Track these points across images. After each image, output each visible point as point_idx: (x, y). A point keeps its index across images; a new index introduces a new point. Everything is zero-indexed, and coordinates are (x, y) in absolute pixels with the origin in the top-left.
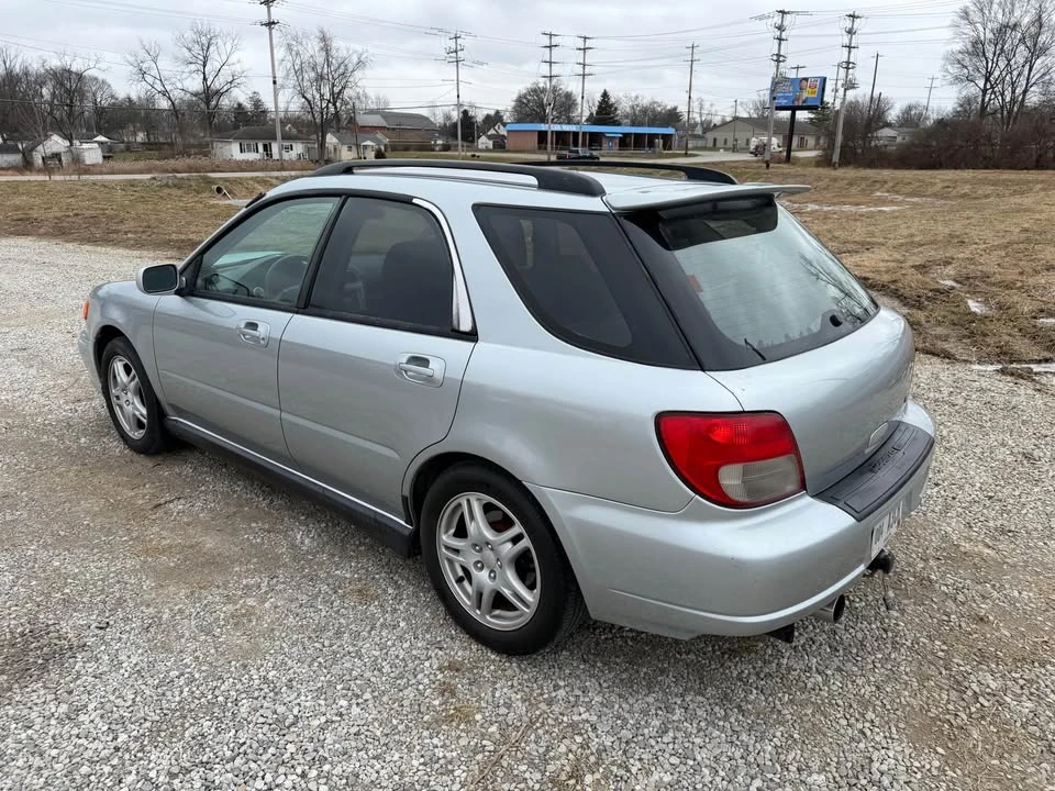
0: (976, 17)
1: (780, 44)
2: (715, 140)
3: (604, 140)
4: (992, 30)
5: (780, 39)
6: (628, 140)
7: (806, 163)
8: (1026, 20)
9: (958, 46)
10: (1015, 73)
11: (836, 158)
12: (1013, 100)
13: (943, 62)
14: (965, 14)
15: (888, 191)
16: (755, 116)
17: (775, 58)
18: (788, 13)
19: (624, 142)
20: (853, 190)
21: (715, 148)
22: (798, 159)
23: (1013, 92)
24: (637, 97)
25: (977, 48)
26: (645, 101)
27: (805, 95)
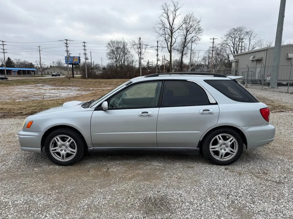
0: (111, 45)
1: (67, 48)
2: (48, 72)
3: (12, 72)
4: (115, 48)
5: (67, 46)
6: (20, 72)
7: (78, 78)
8: (121, 47)
9: (109, 51)
10: (121, 58)
11: (87, 77)
12: (122, 64)
13: (106, 55)
14: (109, 44)
15: (104, 84)
16: (57, 66)
17: (66, 51)
18: (68, 40)
19: (19, 73)
20: (96, 84)
21: (48, 74)
22: (76, 77)
23: (121, 62)
24: (19, 60)
25: (113, 52)
26: (22, 61)
27: (75, 61)
